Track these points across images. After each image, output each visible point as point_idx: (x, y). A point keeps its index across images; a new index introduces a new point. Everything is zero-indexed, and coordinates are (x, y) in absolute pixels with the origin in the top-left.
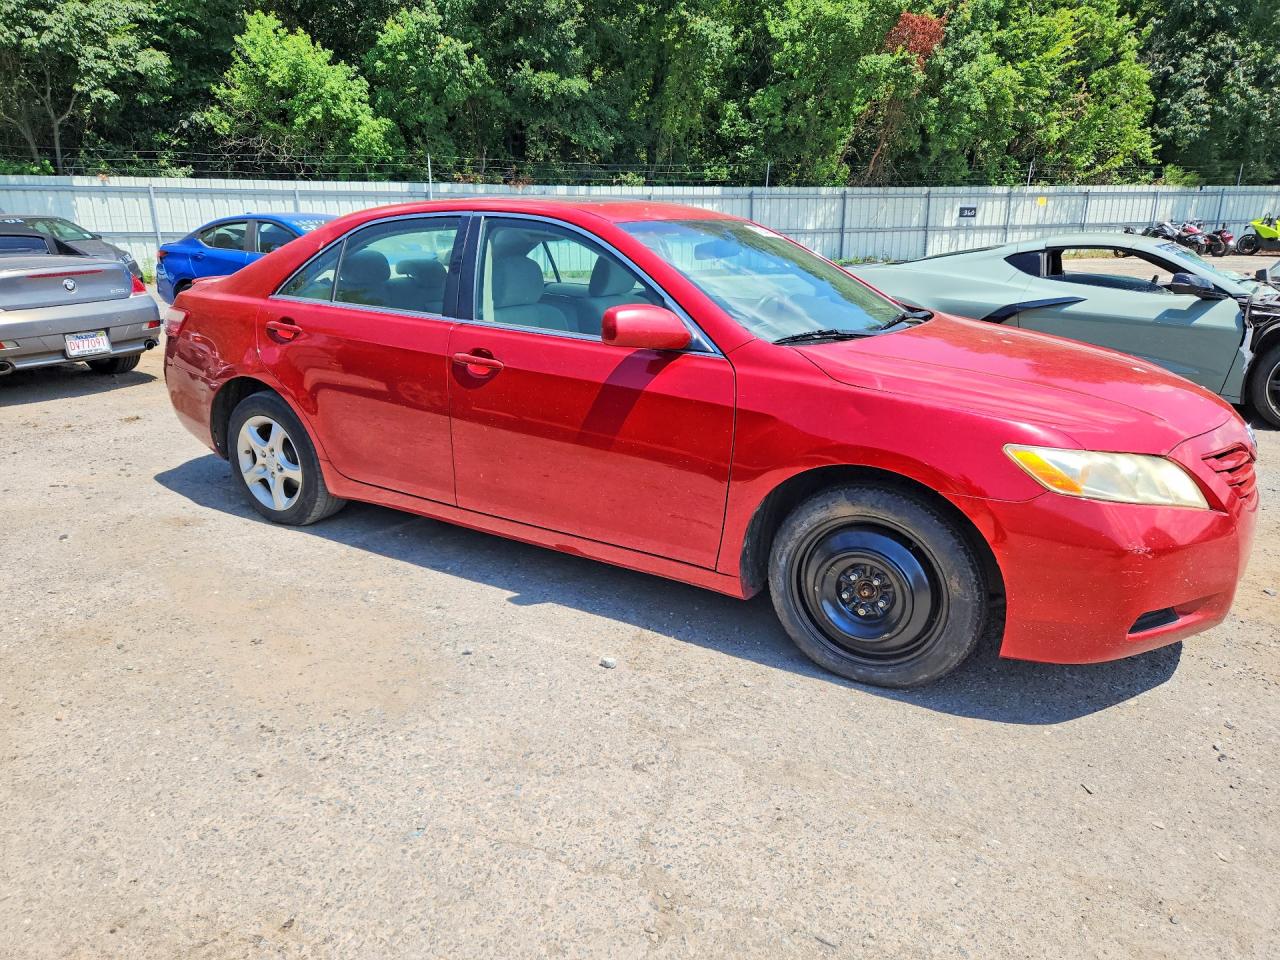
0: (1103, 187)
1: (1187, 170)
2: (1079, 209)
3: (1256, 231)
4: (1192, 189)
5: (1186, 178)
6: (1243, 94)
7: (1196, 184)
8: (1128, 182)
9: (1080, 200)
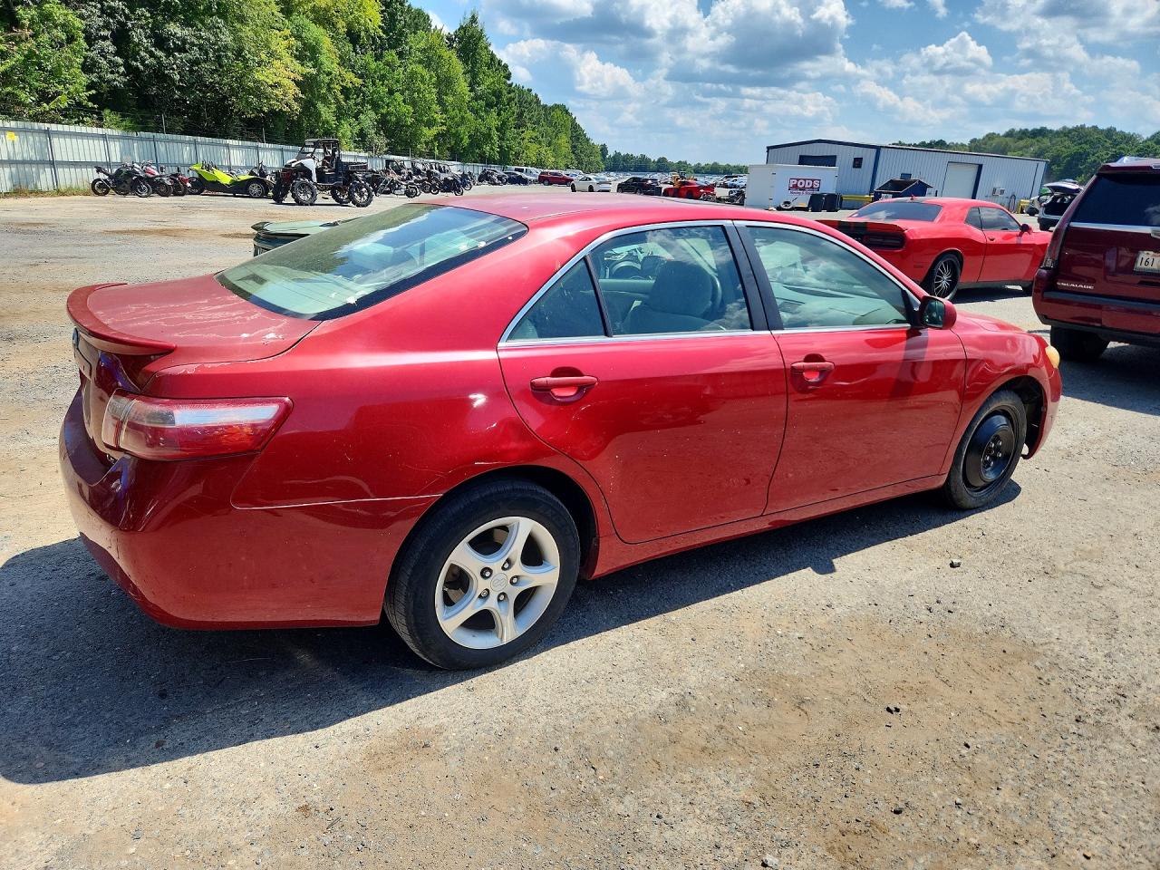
0: (59, 126)
1: (123, 116)
2: (43, 146)
3: (200, 175)
4: (130, 134)
5: (124, 123)
6: (152, 55)
7: (134, 129)
8: (76, 123)
9: (43, 138)
